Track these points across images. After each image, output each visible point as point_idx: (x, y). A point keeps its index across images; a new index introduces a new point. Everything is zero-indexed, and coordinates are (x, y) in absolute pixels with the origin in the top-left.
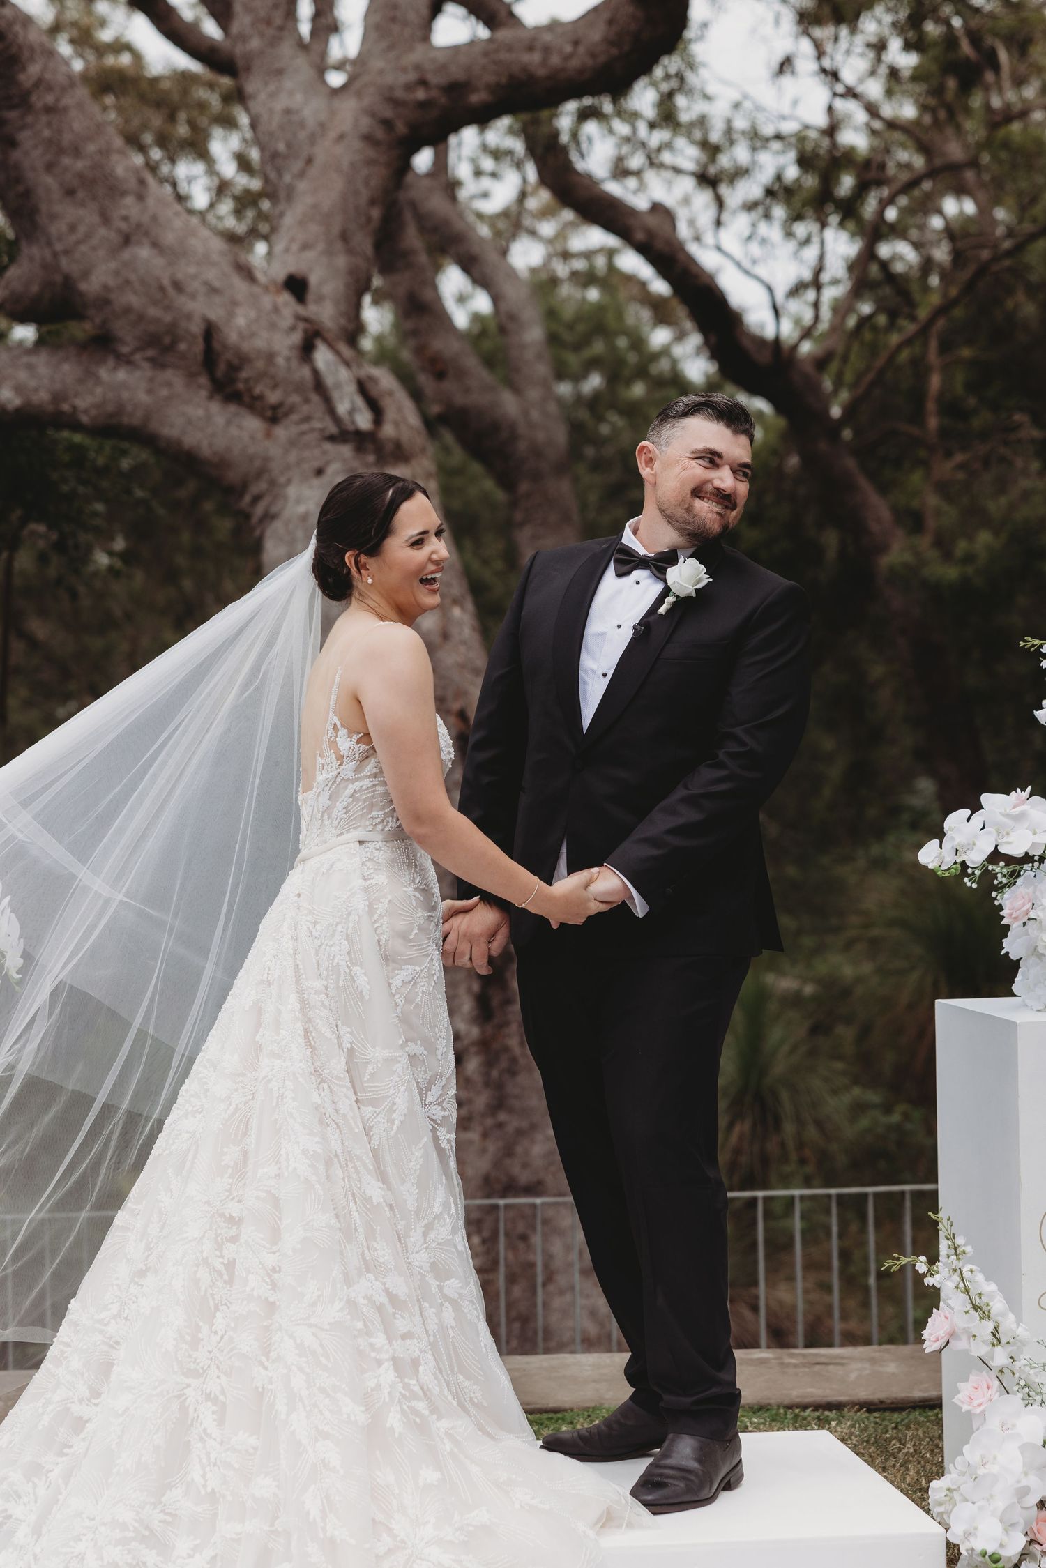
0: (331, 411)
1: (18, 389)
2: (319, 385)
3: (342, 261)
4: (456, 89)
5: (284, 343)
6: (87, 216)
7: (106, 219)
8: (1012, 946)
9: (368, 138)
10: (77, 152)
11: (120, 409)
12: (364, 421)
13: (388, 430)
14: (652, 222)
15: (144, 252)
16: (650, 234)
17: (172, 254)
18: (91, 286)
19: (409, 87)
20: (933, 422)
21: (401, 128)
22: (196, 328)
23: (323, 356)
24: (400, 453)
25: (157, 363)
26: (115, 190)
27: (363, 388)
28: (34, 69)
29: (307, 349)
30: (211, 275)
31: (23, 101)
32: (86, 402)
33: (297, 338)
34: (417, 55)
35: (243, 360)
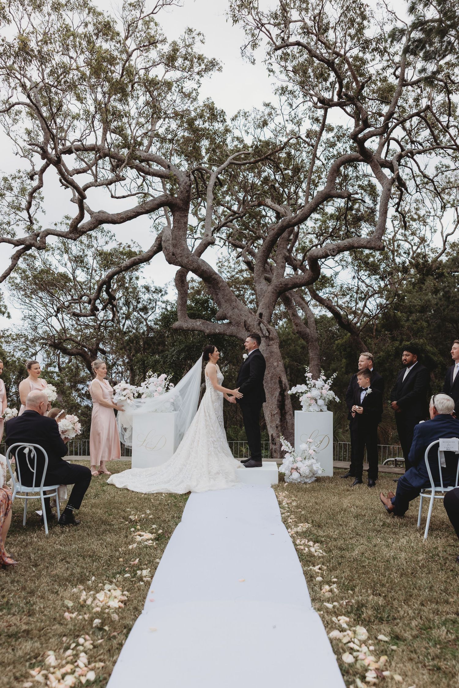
0: (262, 333)
1: (219, 330)
2: (261, 329)
3: (268, 311)
4: (286, 285)
5: (256, 323)
6: (228, 305)
7: (231, 306)
8: (302, 404)
9: (273, 292)
10: (227, 296)
11: (232, 333)
12: (267, 334)
13: (271, 336)
14: (328, 302)
15: (236, 310)
16: (328, 304)
17: (240, 310)
18: (228, 315)
19: (279, 285)
20: (374, 333)
21: (278, 291)
22: (243, 321)
23: (262, 325)
24: (272, 339)
25: (238, 326)
26: (232, 301)
27: (267, 330)
28: (221, 284)
29: (259, 324)
30: (246, 313)
31: (219, 289)
32: (228, 332)
33: (258, 322)
34: (281, 280)
35: (250, 326)
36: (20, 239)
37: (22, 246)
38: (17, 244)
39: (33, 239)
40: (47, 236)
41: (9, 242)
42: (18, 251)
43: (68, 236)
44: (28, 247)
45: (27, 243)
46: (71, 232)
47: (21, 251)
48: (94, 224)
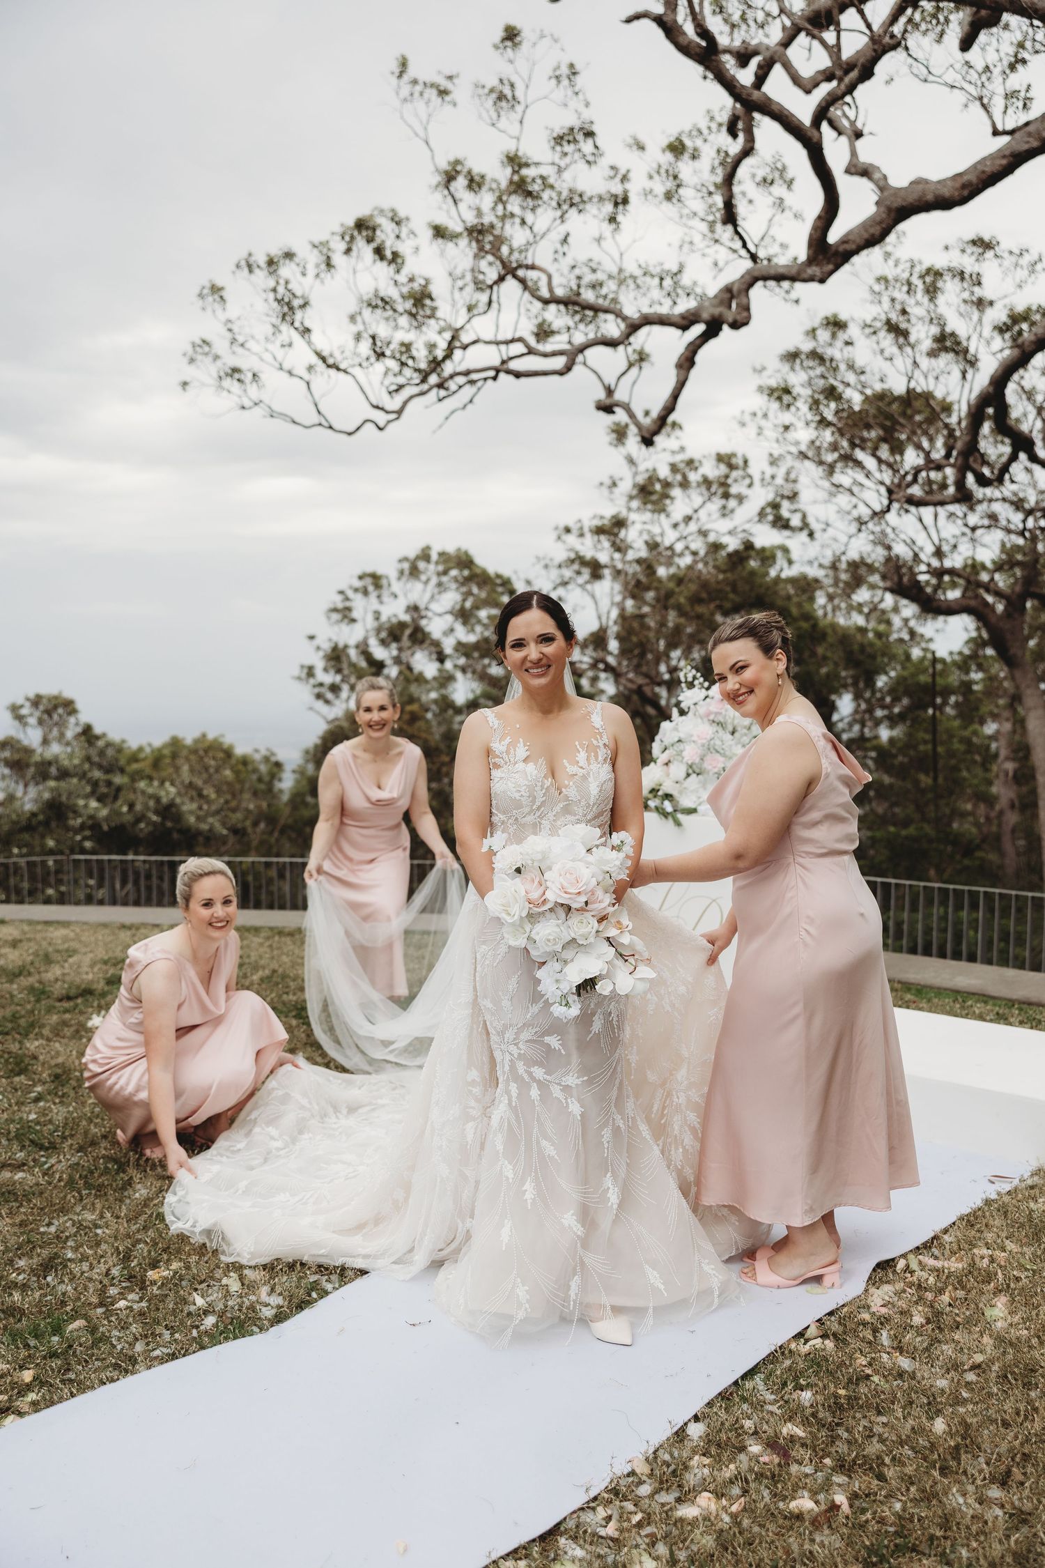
36: (688, 311)
37: (698, 329)
38: (684, 323)
39: (721, 303)
40: (751, 285)
41: (663, 321)
42: (691, 344)
43: (805, 276)
44: (713, 330)
45: (705, 316)
46: (811, 261)
47: (698, 342)
48: (880, 223)
